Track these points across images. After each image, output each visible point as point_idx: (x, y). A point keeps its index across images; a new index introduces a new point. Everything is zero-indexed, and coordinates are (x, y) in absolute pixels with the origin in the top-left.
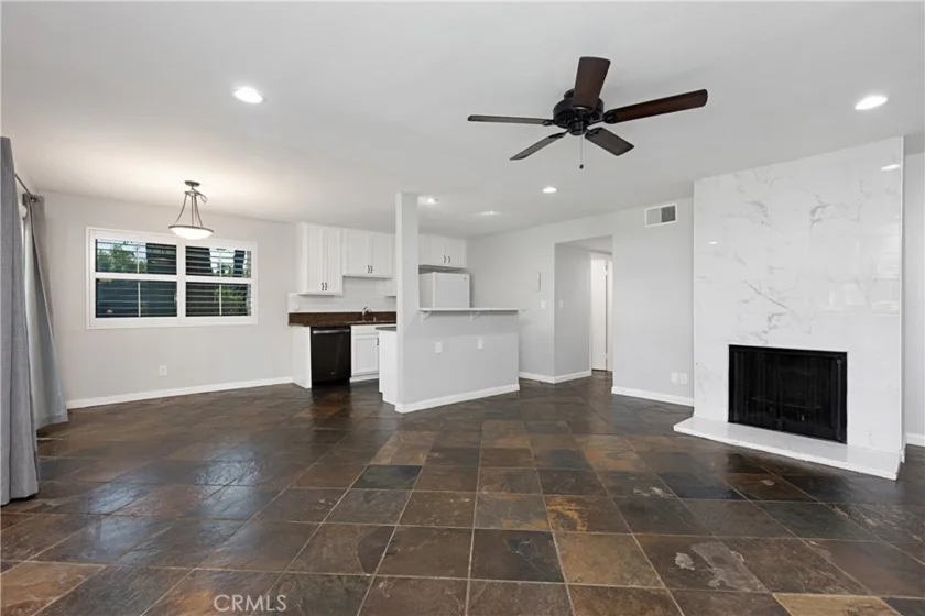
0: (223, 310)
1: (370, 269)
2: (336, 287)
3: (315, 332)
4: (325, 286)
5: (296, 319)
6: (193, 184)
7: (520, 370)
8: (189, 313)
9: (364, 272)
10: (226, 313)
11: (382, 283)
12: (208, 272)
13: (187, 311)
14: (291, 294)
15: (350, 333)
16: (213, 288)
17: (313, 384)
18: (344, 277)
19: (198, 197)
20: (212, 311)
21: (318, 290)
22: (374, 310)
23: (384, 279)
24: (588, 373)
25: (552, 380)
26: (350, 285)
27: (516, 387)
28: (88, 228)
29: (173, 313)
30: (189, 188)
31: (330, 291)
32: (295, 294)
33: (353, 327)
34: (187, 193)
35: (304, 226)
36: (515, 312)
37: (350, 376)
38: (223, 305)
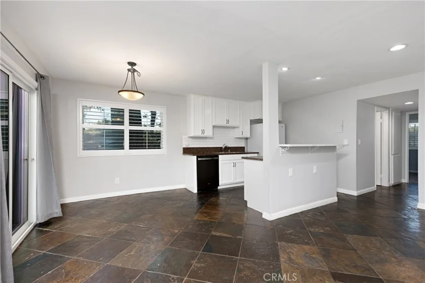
0: (148, 146)
1: (228, 121)
2: (209, 132)
3: (199, 159)
4: (203, 132)
5: (187, 151)
6: (132, 64)
7: (337, 187)
8: (131, 147)
9: (224, 123)
10: (150, 147)
11: (232, 130)
12: (140, 124)
13: (130, 146)
14: (183, 136)
15: (218, 160)
16: (142, 133)
17: (198, 190)
18: (214, 127)
19: (135, 73)
20: (142, 146)
21: (199, 134)
22: (229, 146)
23: (234, 128)
24: (374, 188)
25: (355, 193)
26: (217, 131)
27: (335, 199)
28: (78, 99)
29: (122, 147)
30: (130, 67)
31: (206, 135)
32: (187, 136)
33: (220, 156)
34: (129, 70)
35: (192, 96)
36: (335, 147)
37: (219, 185)
38: (148, 143)
